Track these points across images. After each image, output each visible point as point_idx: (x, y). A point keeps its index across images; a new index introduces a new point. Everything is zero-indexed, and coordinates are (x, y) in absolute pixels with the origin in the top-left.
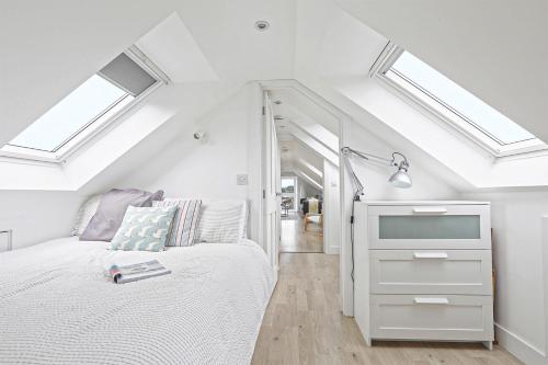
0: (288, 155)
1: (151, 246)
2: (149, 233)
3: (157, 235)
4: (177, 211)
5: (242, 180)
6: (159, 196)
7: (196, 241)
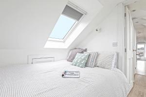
0: (141, 35)
1: (81, 66)
2: (80, 61)
3: (82, 63)
4: (89, 55)
5: (115, 45)
6: (86, 50)
7: (95, 66)
